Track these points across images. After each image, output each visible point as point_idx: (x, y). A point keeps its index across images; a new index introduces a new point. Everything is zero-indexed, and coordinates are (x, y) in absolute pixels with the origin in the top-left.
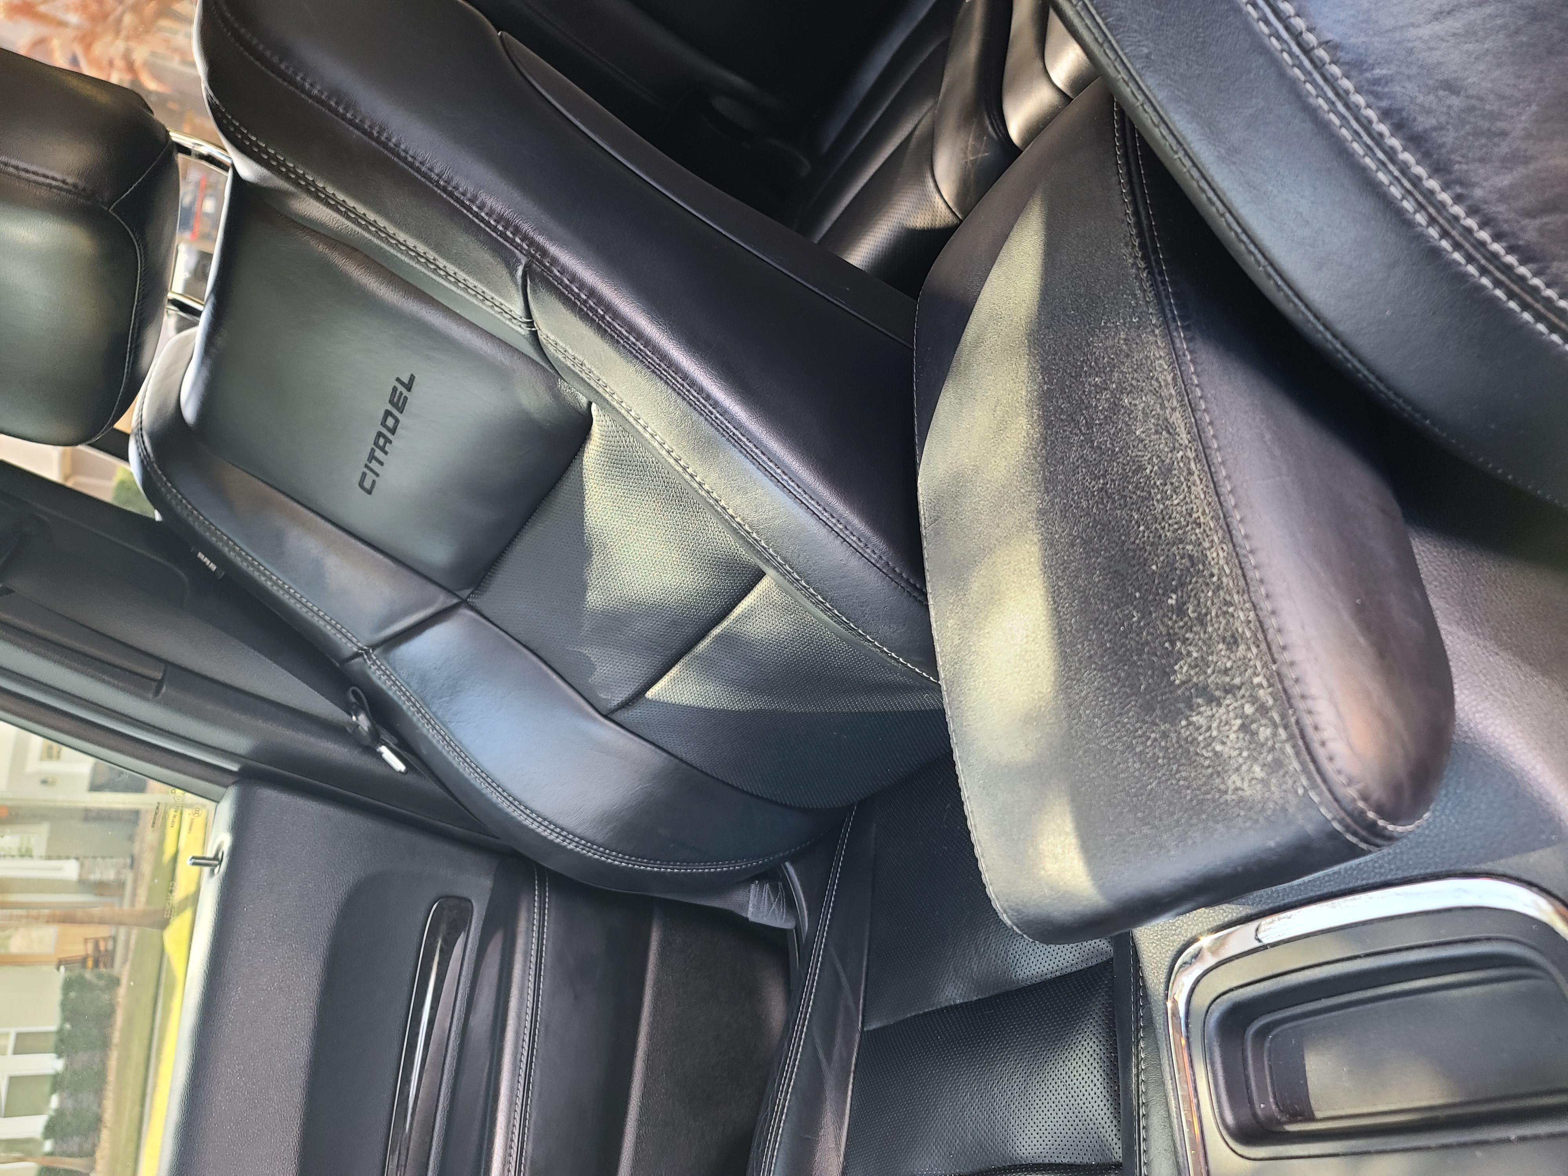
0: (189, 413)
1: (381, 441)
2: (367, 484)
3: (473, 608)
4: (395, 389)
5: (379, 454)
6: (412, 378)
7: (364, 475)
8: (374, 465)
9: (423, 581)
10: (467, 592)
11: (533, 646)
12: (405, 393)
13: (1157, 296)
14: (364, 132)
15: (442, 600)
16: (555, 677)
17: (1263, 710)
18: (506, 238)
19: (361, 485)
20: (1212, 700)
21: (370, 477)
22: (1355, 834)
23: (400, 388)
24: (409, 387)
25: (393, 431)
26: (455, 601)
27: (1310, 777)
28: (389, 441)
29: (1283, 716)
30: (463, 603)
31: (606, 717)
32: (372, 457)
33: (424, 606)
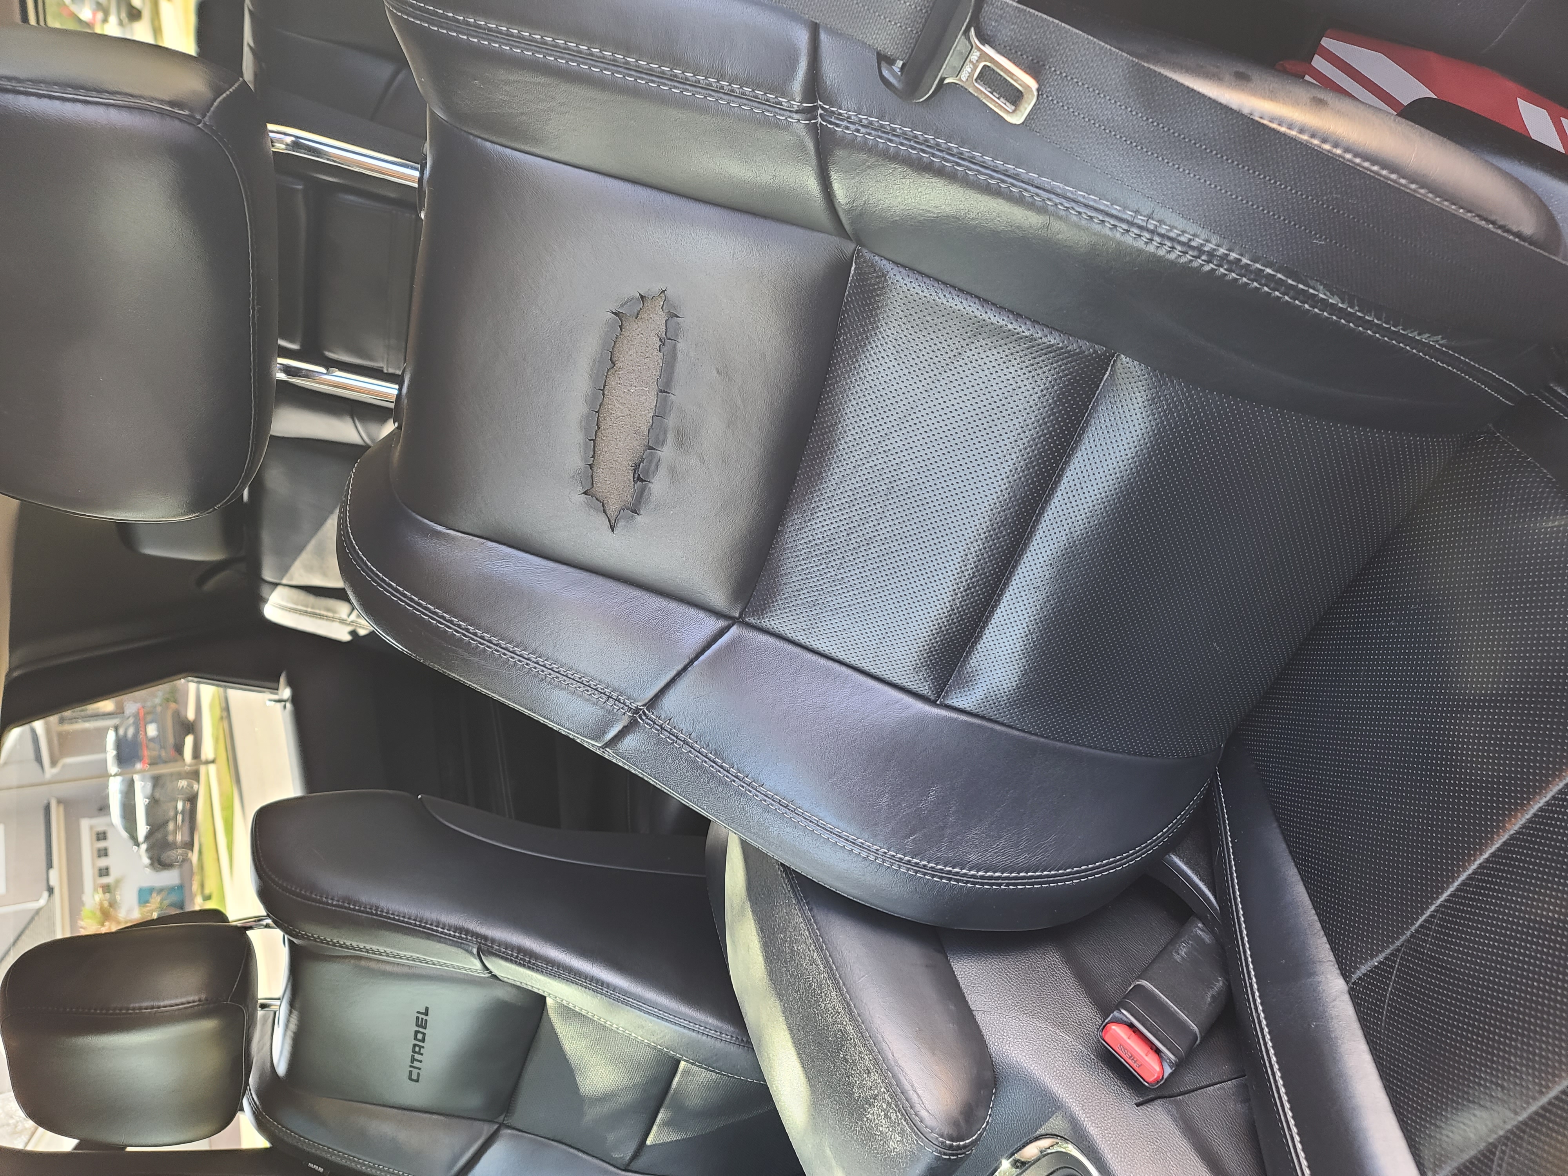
0: (281, 1069)
1: (417, 1049)
2: (414, 1077)
3: (509, 1127)
4: (418, 1018)
5: (417, 1056)
6: (427, 1009)
7: (411, 1072)
8: (416, 1064)
9: (470, 1122)
10: (502, 1118)
11: (558, 1138)
12: (425, 1017)
13: (792, 887)
14: (368, 913)
15: (487, 1129)
16: (580, 1154)
17: (889, 1104)
18: (462, 939)
19: (410, 1079)
20: (871, 1105)
21: (415, 1071)
22: (945, 1154)
23: (421, 1016)
24: (426, 1014)
25: (423, 1040)
26: (496, 1127)
27: (916, 1134)
28: (421, 1047)
29: (897, 1106)
30: (502, 1125)
31: (625, 1170)
32: (413, 1060)
33: (475, 1140)
